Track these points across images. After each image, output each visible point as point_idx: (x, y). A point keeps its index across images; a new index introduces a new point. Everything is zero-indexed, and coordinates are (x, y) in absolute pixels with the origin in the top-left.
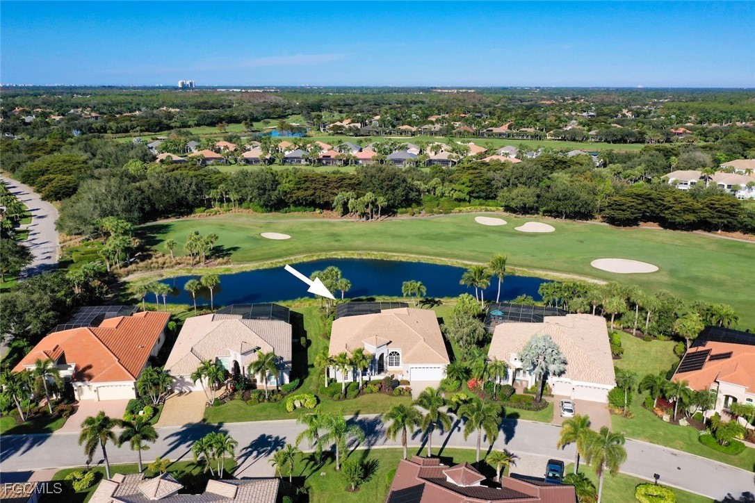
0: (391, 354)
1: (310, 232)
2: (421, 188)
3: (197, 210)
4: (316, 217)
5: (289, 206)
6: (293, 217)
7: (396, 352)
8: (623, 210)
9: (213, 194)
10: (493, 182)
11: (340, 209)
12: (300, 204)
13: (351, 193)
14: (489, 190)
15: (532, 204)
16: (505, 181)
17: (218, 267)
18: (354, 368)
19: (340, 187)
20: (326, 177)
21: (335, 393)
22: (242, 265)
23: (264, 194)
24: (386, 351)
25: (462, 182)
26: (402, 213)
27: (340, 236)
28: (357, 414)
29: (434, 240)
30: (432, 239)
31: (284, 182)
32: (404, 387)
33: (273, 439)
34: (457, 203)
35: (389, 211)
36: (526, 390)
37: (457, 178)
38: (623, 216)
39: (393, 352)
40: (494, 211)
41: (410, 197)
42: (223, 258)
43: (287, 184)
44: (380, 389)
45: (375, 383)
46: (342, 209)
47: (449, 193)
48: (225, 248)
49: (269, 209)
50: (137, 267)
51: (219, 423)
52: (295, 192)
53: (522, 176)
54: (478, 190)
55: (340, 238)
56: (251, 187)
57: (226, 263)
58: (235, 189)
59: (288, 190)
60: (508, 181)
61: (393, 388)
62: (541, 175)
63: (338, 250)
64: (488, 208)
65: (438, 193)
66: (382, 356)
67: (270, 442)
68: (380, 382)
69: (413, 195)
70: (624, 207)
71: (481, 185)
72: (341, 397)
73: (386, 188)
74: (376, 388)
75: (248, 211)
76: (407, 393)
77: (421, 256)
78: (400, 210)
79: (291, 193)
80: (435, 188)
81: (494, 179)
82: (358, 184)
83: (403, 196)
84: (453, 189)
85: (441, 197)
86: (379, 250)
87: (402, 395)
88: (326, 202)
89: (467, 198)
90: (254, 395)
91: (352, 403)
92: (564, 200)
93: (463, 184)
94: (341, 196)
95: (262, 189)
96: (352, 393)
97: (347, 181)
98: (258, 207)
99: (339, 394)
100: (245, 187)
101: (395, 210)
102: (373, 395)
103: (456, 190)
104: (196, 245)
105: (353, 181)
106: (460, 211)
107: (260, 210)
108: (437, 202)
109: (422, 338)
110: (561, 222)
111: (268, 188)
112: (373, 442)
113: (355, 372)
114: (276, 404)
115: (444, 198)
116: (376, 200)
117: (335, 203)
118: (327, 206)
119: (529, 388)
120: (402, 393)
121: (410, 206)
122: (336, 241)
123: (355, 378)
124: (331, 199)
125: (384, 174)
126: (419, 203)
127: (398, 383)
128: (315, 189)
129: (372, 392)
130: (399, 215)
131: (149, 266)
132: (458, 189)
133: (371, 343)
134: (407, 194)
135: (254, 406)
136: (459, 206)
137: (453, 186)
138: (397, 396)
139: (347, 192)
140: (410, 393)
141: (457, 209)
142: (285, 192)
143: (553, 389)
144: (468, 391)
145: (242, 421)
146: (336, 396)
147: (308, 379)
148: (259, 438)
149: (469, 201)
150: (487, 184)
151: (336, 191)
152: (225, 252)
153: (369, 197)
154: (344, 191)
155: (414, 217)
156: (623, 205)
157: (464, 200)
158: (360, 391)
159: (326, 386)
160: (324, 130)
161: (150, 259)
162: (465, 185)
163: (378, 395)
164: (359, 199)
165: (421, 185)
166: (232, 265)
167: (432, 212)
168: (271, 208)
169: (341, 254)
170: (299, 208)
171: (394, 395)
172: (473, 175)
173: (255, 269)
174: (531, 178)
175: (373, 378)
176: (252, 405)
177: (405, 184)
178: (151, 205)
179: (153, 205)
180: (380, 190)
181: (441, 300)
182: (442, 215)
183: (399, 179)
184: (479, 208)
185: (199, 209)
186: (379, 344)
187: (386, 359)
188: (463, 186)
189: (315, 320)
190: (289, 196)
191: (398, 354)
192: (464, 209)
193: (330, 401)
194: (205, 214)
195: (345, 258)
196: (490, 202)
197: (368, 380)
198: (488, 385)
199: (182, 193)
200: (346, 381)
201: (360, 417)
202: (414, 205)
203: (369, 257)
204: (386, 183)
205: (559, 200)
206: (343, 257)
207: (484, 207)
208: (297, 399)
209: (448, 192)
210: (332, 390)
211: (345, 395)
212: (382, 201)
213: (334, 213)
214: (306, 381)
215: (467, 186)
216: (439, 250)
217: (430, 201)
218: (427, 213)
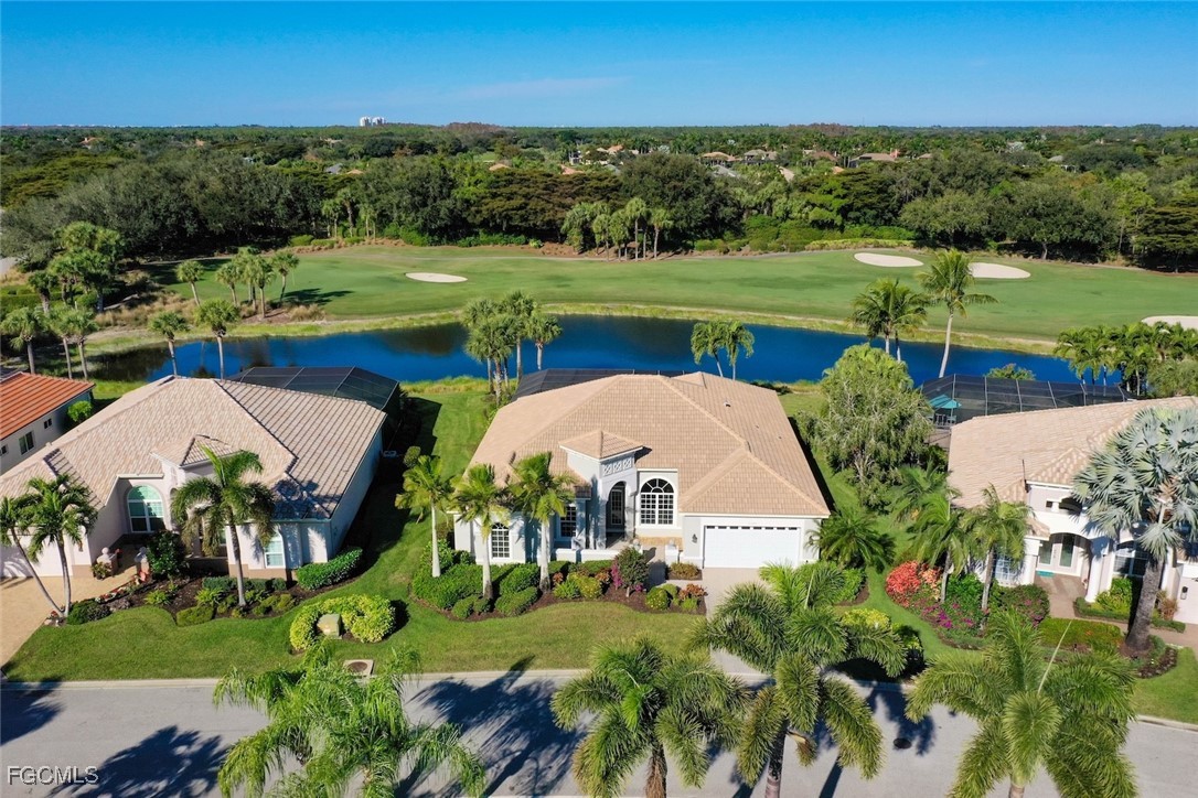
0: (646, 488)
1: (509, 273)
2: (744, 201)
3: (296, 239)
4: (529, 253)
5: (477, 234)
6: (483, 253)
7: (662, 482)
8: (1184, 233)
9: (327, 207)
10: (893, 188)
11: (576, 237)
12: (497, 229)
13: (599, 204)
14: (883, 205)
15: (977, 224)
16: (919, 184)
17: (293, 323)
18: (527, 519)
19: (577, 194)
20: (551, 176)
21: (460, 595)
22: (345, 321)
23: (425, 205)
24: (633, 477)
25: (827, 187)
26: (705, 248)
27: (570, 280)
28: (520, 667)
29: (770, 287)
30: (767, 286)
31: (466, 183)
32: (683, 584)
33: (195, 748)
34: (815, 231)
35: (674, 241)
36: (1079, 606)
37: (816, 181)
38: (1184, 245)
39: (653, 482)
40: (892, 247)
41: (721, 216)
42: (307, 305)
43: (471, 188)
44: (605, 587)
45: (591, 570)
46: (581, 237)
47: (800, 211)
48: (322, 292)
49: (436, 238)
50: (115, 319)
51: (45, 681)
52: (486, 201)
53: (955, 174)
54: (860, 204)
55: (569, 283)
56: (397, 188)
57: (310, 317)
58: (369, 196)
59: (474, 198)
60: (925, 184)
61: (648, 585)
62: (993, 170)
63: (562, 300)
64: (880, 241)
65: (778, 210)
66: (618, 490)
67: (181, 758)
68: (605, 567)
69: (726, 212)
70: (1187, 226)
71: (866, 193)
72: (477, 609)
73: (671, 193)
74: (594, 585)
75: (395, 242)
76: (689, 604)
77: (741, 313)
78: (699, 243)
79: (479, 203)
80: (770, 201)
81: (894, 183)
82: (615, 189)
83: (705, 212)
84: (808, 203)
85: (784, 220)
86: (647, 302)
87: (678, 610)
88: (550, 223)
89: (838, 220)
90: (205, 593)
91: (510, 629)
92: (1048, 215)
93: (830, 192)
94: (578, 210)
95: (419, 194)
96: (511, 598)
97: (593, 183)
98: (414, 234)
99: (474, 598)
100: (388, 190)
101: (689, 242)
102: (583, 606)
103: (814, 205)
104: (241, 272)
105: (605, 183)
106: (822, 247)
107: (418, 239)
108: (775, 229)
109: (743, 441)
110: (1042, 264)
111: (432, 194)
112: (550, 775)
113: (530, 533)
114: (264, 623)
115: (789, 222)
116: (649, 215)
117: (566, 224)
118: (551, 233)
119: (1091, 598)
120: (675, 602)
121: (720, 236)
122: (559, 286)
123: (530, 552)
124: (559, 215)
125: (669, 168)
126: (738, 232)
127: (666, 572)
128: (526, 196)
129: (578, 596)
130: (696, 252)
131: (141, 318)
132: (818, 203)
133: (583, 448)
134: (714, 209)
135: (191, 629)
136: (820, 239)
137: (808, 196)
138: (658, 611)
139: (592, 202)
140: (700, 603)
141: (815, 244)
142: (467, 201)
143: (1181, 604)
144: (890, 602)
145: (128, 677)
146: (461, 607)
147: (393, 552)
148: (148, 743)
149: (842, 228)
150: (880, 191)
151: (568, 201)
152: (317, 298)
153: (634, 207)
154: (586, 201)
155: (727, 256)
156: (1183, 221)
157: (830, 225)
158: (540, 594)
159: (436, 573)
160: (575, 161)
161: (147, 304)
162: (835, 193)
163: (598, 607)
164: (615, 214)
165: (742, 195)
166: (324, 321)
167: (765, 249)
168: (441, 237)
169: (567, 308)
170: (496, 237)
171: (647, 610)
172: (850, 178)
173: (372, 328)
174: (972, 177)
175: (589, 555)
176: (190, 623)
177: (709, 189)
178: (199, 222)
179: (202, 223)
180: (658, 199)
181: (789, 386)
182: (785, 253)
183: (698, 177)
184: (862, 242)
185: (300, 238)
186: (610, 451)
187: (633, 499)
188: (830, 197)
189: (467, 416)
190: (473, 209)
191: (669, 489)
192: (831, 243)
193: (441, 620)
194: (310, 247)
195: (574, 315)
196: (885, 230)
197: (573, 559)
198: (962, 587)
199: (264, 203)
200: (500, 561)
201: (528, 678)
202: (728, 234)
203: (626, 314)
204: (673, 183)
205: (1037, 215)
206: (569, 313)
207: (872, 240)
208: (333, 609)
209: (798, 208)
210: (452, 585)
211: (492, 603)
212: (661, 218)
213: (565, 248)
214: (388, 557)
215: (838, 196)
216: (779, 302)
217: (762, 226)
218: (754, 249)
